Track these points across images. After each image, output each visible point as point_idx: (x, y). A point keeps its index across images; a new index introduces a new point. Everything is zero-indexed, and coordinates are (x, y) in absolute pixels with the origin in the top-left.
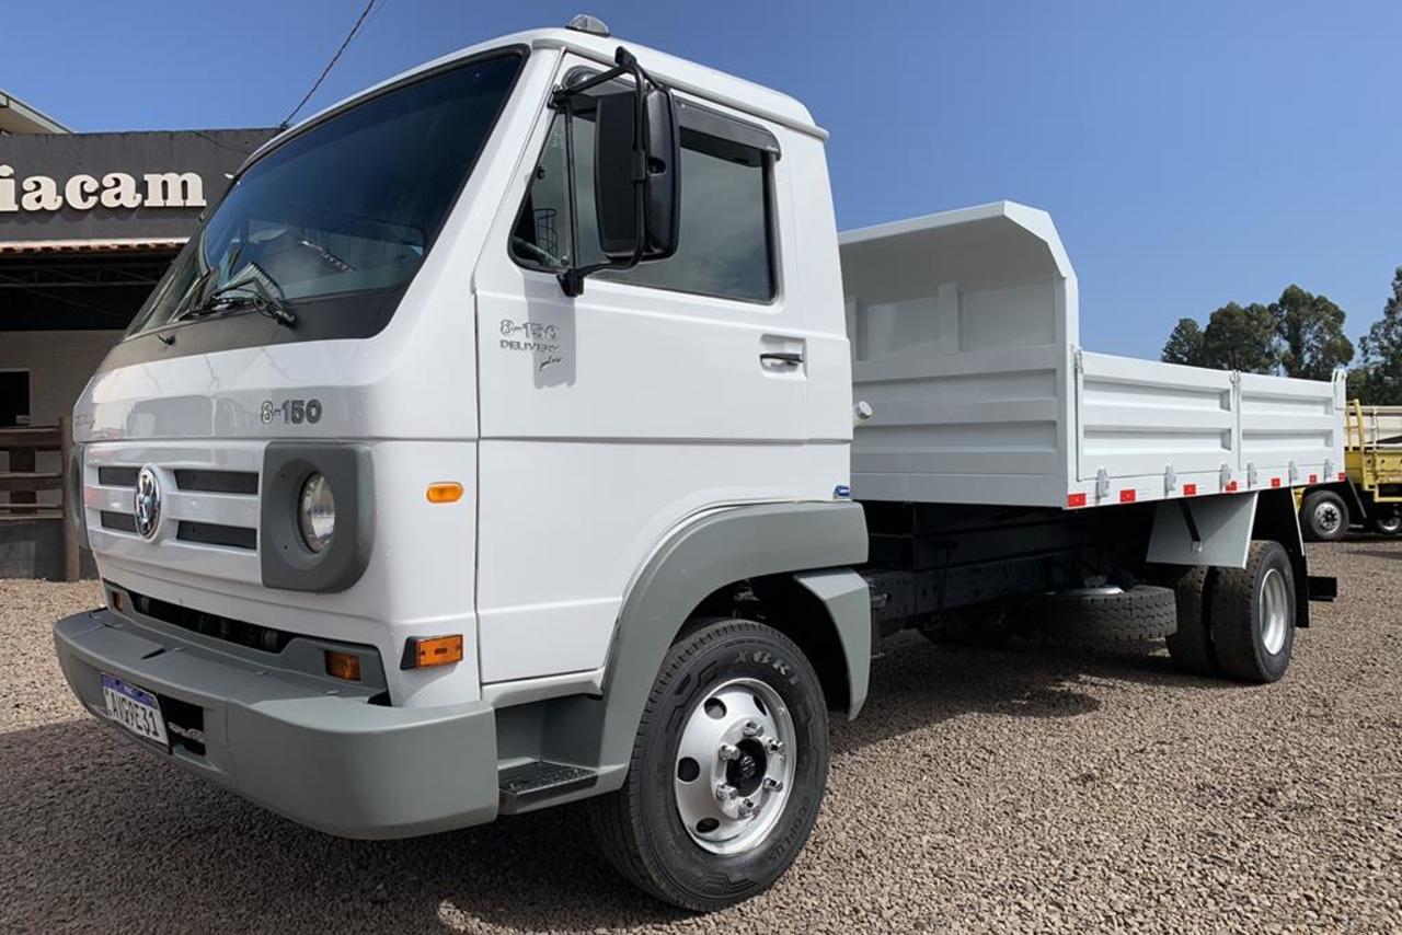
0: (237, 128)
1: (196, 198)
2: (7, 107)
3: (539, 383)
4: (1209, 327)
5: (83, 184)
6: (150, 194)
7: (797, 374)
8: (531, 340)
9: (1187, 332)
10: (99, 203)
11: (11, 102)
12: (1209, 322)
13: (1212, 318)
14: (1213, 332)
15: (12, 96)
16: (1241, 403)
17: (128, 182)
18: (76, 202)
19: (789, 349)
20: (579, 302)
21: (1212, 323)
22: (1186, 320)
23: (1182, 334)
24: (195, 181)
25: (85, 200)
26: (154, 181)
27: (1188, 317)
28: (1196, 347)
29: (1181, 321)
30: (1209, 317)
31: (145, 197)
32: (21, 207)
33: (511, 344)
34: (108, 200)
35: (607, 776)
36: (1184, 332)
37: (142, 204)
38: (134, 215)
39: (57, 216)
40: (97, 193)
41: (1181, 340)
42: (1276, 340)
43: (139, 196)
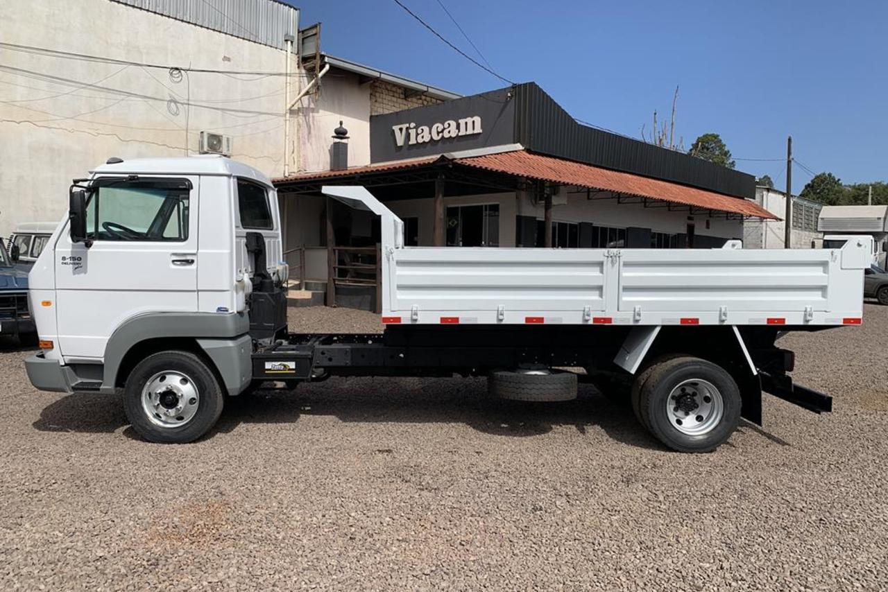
0: (495, 89)
1: (478, 130)
2: (427, 91)
3: (74, 274)
5: (437, 127)
6: (461, 130)
7: (193, 266)
8: (72, 262)
10: (443, 137)
11: (429, 89)
15: (429, 85)
16: (621, 268)
17: (453, 124)
18: (436, 138)
19: (189, 258)
20: (91, 249)
24: (477, 120)
25: (438, 135)
26: (462, 122)
31: (459, 131)
32: (417, 142)
33: (65, 263)
34: (446, 135)
35: (103, 389)
37: (457, 135)
38: (455, 140)
39: (429, 145)
40: (442, 131)
43: (457, 131)
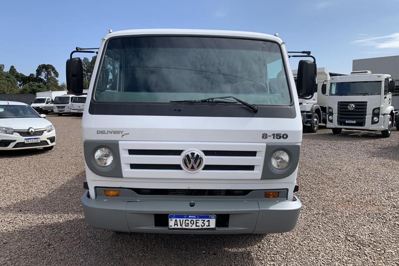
4: (92, 60)
9: (86, 62)
12: (92, 59)
13: (93, 58)
14: (93, 62)
21: (93, 59)
22: (85, 58)
23: (84, 62)
27: (86, 57)
28: (88, 66)
29: (84, 58)
30: (92, 58)
36: (85, 61)
41: (84, 63)
42: (109, 66)
